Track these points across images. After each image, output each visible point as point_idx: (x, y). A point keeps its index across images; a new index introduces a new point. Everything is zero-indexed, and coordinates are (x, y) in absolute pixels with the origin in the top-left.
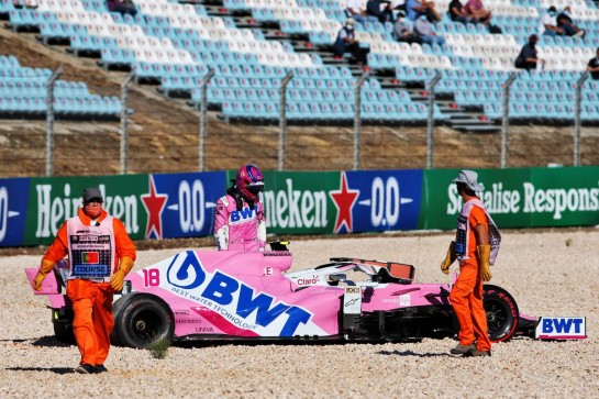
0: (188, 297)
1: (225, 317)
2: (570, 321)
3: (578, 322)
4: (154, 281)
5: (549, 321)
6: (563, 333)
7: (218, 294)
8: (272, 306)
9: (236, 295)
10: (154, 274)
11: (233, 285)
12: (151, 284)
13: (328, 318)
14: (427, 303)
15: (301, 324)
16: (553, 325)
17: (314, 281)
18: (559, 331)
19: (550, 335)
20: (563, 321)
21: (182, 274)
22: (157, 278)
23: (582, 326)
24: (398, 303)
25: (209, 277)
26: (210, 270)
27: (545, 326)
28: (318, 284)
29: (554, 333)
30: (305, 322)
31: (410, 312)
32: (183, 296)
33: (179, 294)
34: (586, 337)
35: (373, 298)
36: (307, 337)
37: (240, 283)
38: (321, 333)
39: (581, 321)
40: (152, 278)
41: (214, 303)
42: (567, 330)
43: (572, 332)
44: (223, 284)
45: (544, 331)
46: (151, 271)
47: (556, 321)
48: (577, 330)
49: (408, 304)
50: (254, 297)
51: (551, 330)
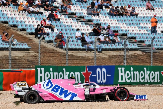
0: (48, 91)
1: (56, 96)
2: (143, 96)
3: (145, 96)
4: (40, 87)
5: (138, 96)
6: (141, 99)
7: (55, 90)
8: (68, 93)
9: (59, 90)
10: (40, 85)
11: (59, 88)
12: (39, 88)
13: (82, 96)
14: (110, 92)
15: (75, 97)
16: (139, 97)
17: (80, 86)
18: (140, 98)
19: (137, 99)
20: (141, 96)
21: (47, 85)
22: (41, 86)
23: (146, 97)
24: (102, 92)
25: (54, 86)
26: (54, 84)
27: (136, 97)
28: (81, 87)
29: (139, 99)
30: (76, 97)
31: (105, 94)
32: (46, 91)
33: (46, 90)
34: (147, 99)
35: (95, 90)
36: (76, 100)
37: (61, 87)
38: (80, 99)
39: (146, 96)
40: (39, 86)
41: (54, 92)
42: (142, 98)
43: (144, 98)
44: (57, 87)
45: (136, 98)
46: (39, 84)
47: (139, 96)
48: (145, 98)
49: (105, 92)
50: (64, 90)
51: (138, 98)
